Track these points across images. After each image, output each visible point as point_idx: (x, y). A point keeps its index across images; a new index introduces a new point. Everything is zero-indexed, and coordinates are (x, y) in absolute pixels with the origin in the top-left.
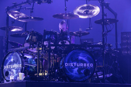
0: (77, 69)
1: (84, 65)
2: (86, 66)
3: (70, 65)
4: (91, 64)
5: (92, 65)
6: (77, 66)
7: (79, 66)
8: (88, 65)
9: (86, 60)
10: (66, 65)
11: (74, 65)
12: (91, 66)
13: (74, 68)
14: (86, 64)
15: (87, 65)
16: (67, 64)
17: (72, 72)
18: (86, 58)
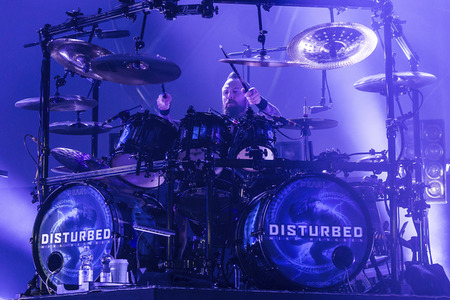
0: (310, 245)
1: (334, 231)
2: (339, 235)
3: (286, 231)
4: (356, 229)
5: (358, 231)
6: (311, 234)
7: (316, 234)
8: (345, 232)
9: (339, 215)
10: (271, 233)
11: (298, 231)
12: (356, 235)
13: (300, 243)
14: (339, 228)
15: (342, 231)
16: (276, 227)
17: (294, 255)
18: (338, 209)
